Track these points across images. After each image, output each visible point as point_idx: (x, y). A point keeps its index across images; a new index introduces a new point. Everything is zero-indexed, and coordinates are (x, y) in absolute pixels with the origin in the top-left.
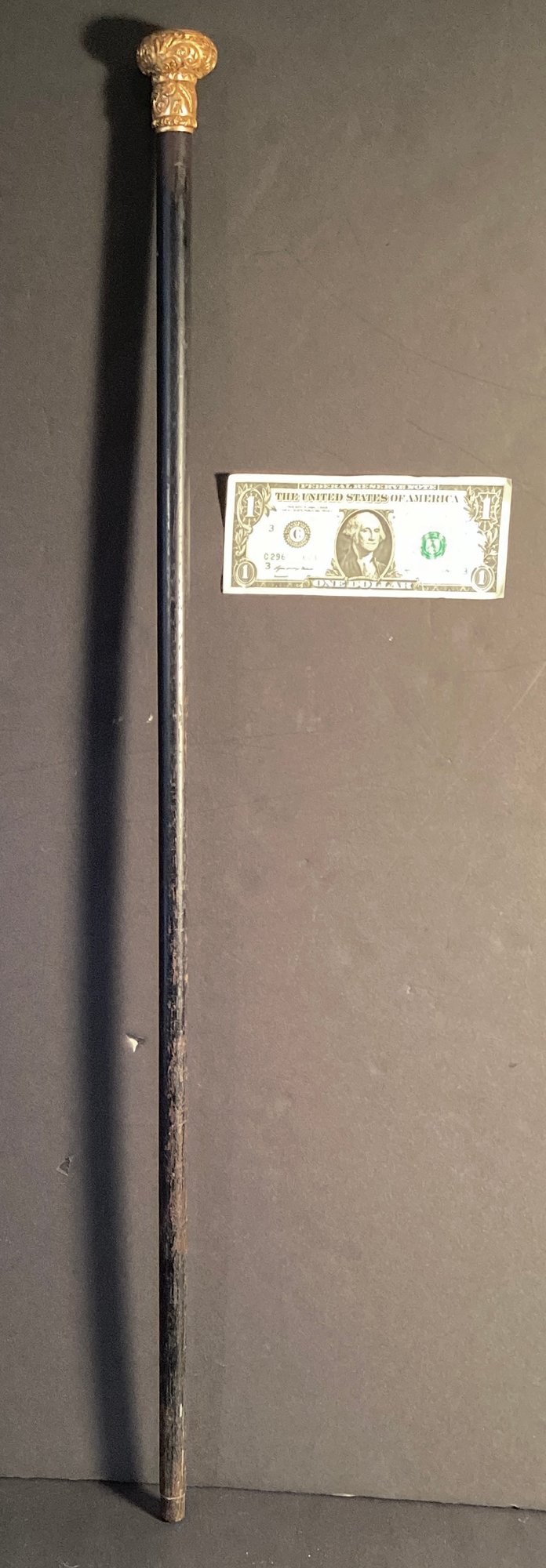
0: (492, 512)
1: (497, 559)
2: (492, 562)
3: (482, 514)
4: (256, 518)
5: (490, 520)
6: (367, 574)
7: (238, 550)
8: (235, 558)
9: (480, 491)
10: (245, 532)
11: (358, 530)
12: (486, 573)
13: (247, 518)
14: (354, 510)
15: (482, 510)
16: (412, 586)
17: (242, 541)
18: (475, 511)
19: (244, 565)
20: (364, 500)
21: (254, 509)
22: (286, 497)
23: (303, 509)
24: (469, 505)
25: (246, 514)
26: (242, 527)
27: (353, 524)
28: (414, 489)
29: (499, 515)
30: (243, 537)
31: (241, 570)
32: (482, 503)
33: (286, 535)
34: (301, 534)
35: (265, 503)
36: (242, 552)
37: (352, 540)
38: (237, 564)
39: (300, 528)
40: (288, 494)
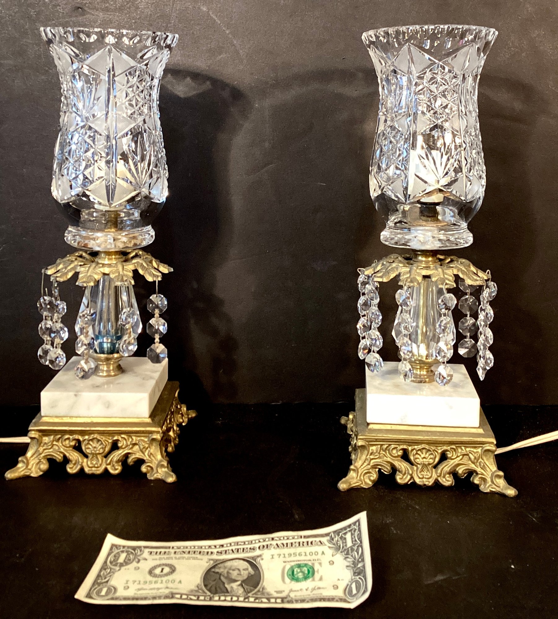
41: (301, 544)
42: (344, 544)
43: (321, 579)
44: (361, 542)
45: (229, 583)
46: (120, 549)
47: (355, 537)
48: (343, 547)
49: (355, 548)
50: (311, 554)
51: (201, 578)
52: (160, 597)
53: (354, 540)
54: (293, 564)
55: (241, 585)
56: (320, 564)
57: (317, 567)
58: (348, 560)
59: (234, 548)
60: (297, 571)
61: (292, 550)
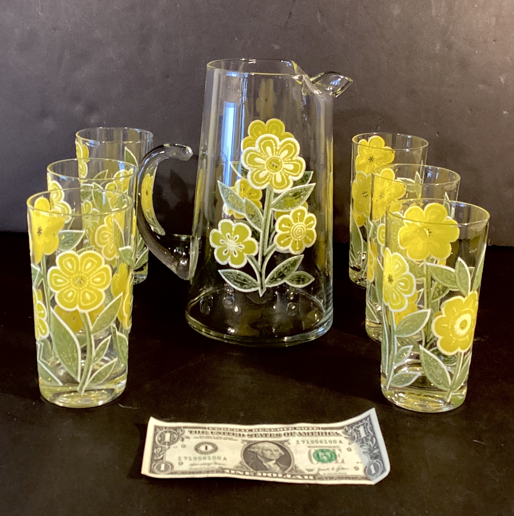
41: (320, 435)
42: (358, 435)
43: (343, 462)
44: (374, 433)
45: (266, 462)
46: (163, 429)
47: (367, 430)
48: (357, 437)
49: (370, 438)
50: (330, 442)
51: (241, 456)
52: (212, 472)
53: (367, 432)
54: (317, 449)
55: (276, 463)
56: (340, 450)
57: (337, 452)
58: (364, 447)
59: (262, 433)
60: (321, 455)
61: (314, 438)
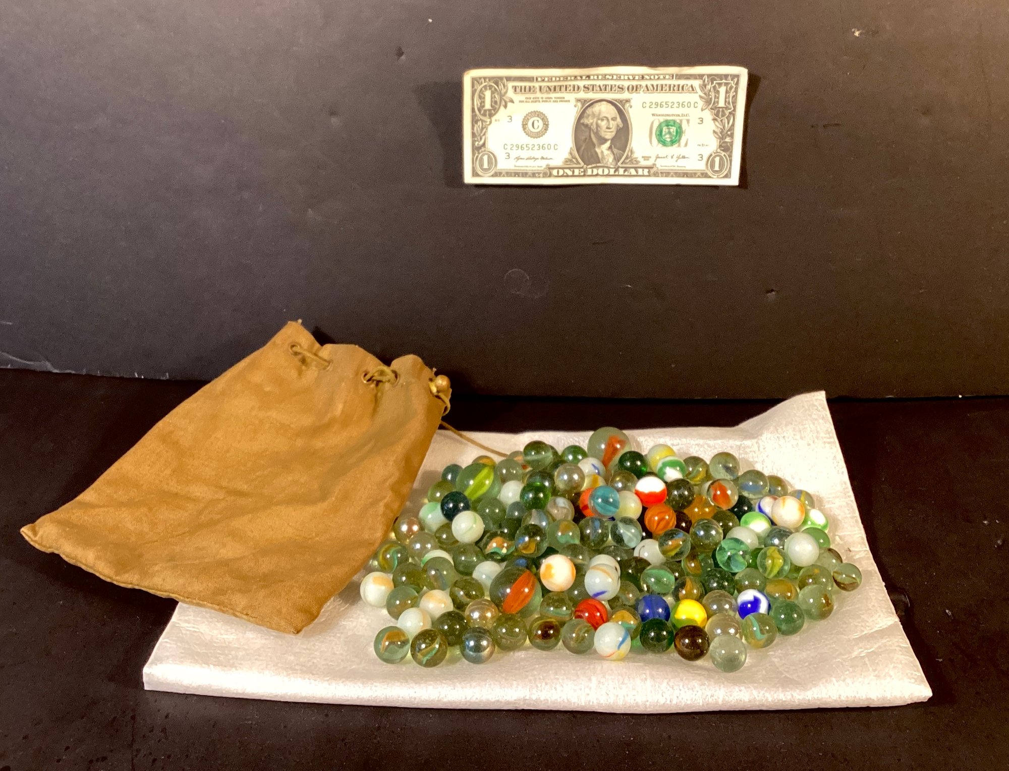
0: (727, 100)
1: (732, 145)
2: (726, 148)
3: (718, 102)
4: (494, 110)
5: (727, 108)
6: (605, 162)
7: (478, 141)
8: (476, 149)
9: (716, 80)
10: (484, 124)
11: (595, 120)
12: (721, 159)
13: (485, 111)
14: (591, 100)
15: (718, 98)
16: (649, 172)
17: (481, 132)
18: (711, 99)
19: (483, 155)
20: (601, 90)
21: (492, 101)
22: (523, 90)
23: (541, 100)
24: (705, 94)
25: (484, 106)
26: (481, 119)
27: (591, 113)
28: (650, 79)
29: (734, 103)
30: (482, 129)
31: (481, 160)
32: (718, 92)
33: (524, 126)
34: (539, 124)
35: (502, 96)
36: (481, 143)
37: (590, 129)
38: (477, 155)
39: (537, 118)
40: (525, 87)
